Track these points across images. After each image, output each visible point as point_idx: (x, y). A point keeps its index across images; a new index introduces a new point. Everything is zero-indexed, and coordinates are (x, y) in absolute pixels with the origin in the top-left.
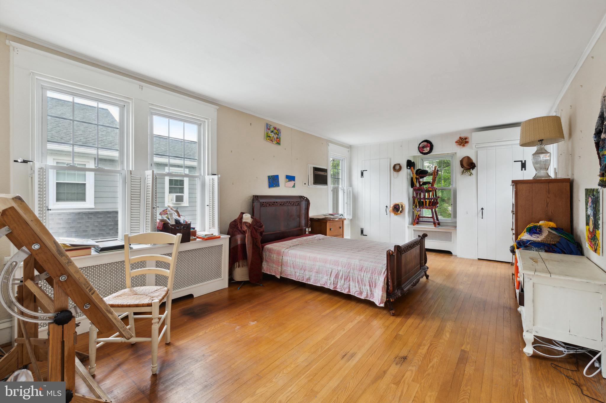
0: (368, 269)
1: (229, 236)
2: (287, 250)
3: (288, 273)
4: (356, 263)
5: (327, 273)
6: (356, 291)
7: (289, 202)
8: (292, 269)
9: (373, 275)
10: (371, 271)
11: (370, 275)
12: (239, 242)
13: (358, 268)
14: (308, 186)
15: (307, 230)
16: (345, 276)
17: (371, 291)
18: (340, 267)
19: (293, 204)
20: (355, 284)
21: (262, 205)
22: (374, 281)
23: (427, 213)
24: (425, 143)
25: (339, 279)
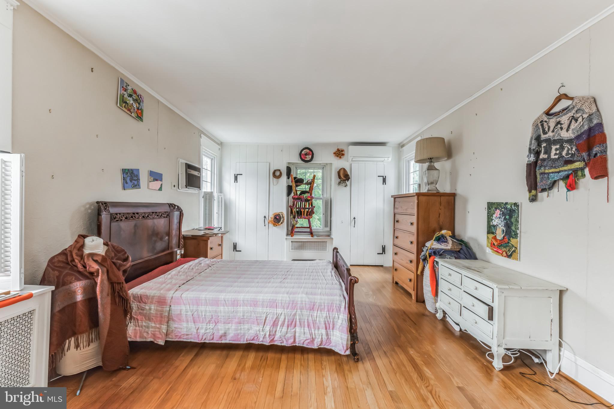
0: (321, 305)
1: (53, 288)
2: (178, 294)
3: (183, 333)
4: (304, 300)
5: (259, 321)
6: (305, 339)
7: (156, 213)
8: (191, 325)
9: (330, 313)
10: (326, 307)
11: (326, 313)
12: (79, 297)
13: (308, 306)
14: (178, 190)
15: (179, 253)
16: (288, 322)
17: (327, 335)
18: (280, 310)
19: (161, 216)
20: (304, 329)
21: (114, 218)
22: (332, 321)
23: (302, 222)
24: (308, 151)
25: (279, 327)
